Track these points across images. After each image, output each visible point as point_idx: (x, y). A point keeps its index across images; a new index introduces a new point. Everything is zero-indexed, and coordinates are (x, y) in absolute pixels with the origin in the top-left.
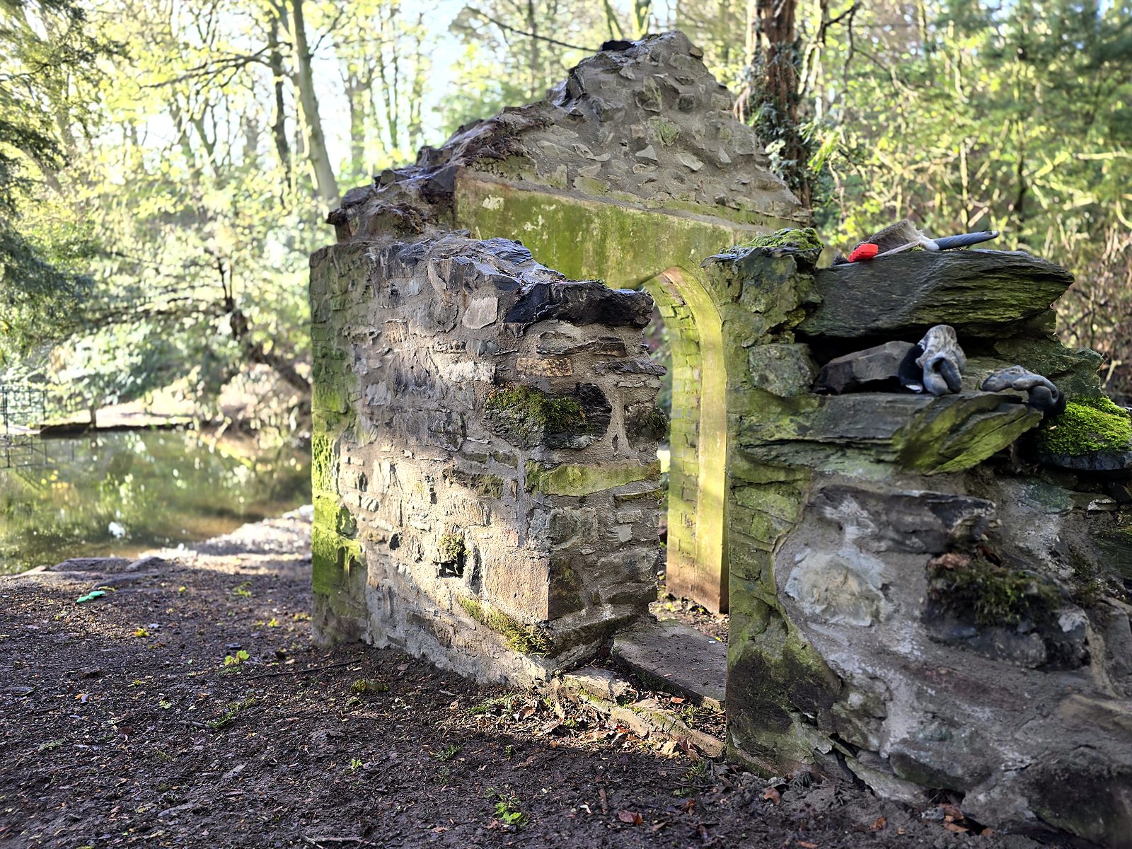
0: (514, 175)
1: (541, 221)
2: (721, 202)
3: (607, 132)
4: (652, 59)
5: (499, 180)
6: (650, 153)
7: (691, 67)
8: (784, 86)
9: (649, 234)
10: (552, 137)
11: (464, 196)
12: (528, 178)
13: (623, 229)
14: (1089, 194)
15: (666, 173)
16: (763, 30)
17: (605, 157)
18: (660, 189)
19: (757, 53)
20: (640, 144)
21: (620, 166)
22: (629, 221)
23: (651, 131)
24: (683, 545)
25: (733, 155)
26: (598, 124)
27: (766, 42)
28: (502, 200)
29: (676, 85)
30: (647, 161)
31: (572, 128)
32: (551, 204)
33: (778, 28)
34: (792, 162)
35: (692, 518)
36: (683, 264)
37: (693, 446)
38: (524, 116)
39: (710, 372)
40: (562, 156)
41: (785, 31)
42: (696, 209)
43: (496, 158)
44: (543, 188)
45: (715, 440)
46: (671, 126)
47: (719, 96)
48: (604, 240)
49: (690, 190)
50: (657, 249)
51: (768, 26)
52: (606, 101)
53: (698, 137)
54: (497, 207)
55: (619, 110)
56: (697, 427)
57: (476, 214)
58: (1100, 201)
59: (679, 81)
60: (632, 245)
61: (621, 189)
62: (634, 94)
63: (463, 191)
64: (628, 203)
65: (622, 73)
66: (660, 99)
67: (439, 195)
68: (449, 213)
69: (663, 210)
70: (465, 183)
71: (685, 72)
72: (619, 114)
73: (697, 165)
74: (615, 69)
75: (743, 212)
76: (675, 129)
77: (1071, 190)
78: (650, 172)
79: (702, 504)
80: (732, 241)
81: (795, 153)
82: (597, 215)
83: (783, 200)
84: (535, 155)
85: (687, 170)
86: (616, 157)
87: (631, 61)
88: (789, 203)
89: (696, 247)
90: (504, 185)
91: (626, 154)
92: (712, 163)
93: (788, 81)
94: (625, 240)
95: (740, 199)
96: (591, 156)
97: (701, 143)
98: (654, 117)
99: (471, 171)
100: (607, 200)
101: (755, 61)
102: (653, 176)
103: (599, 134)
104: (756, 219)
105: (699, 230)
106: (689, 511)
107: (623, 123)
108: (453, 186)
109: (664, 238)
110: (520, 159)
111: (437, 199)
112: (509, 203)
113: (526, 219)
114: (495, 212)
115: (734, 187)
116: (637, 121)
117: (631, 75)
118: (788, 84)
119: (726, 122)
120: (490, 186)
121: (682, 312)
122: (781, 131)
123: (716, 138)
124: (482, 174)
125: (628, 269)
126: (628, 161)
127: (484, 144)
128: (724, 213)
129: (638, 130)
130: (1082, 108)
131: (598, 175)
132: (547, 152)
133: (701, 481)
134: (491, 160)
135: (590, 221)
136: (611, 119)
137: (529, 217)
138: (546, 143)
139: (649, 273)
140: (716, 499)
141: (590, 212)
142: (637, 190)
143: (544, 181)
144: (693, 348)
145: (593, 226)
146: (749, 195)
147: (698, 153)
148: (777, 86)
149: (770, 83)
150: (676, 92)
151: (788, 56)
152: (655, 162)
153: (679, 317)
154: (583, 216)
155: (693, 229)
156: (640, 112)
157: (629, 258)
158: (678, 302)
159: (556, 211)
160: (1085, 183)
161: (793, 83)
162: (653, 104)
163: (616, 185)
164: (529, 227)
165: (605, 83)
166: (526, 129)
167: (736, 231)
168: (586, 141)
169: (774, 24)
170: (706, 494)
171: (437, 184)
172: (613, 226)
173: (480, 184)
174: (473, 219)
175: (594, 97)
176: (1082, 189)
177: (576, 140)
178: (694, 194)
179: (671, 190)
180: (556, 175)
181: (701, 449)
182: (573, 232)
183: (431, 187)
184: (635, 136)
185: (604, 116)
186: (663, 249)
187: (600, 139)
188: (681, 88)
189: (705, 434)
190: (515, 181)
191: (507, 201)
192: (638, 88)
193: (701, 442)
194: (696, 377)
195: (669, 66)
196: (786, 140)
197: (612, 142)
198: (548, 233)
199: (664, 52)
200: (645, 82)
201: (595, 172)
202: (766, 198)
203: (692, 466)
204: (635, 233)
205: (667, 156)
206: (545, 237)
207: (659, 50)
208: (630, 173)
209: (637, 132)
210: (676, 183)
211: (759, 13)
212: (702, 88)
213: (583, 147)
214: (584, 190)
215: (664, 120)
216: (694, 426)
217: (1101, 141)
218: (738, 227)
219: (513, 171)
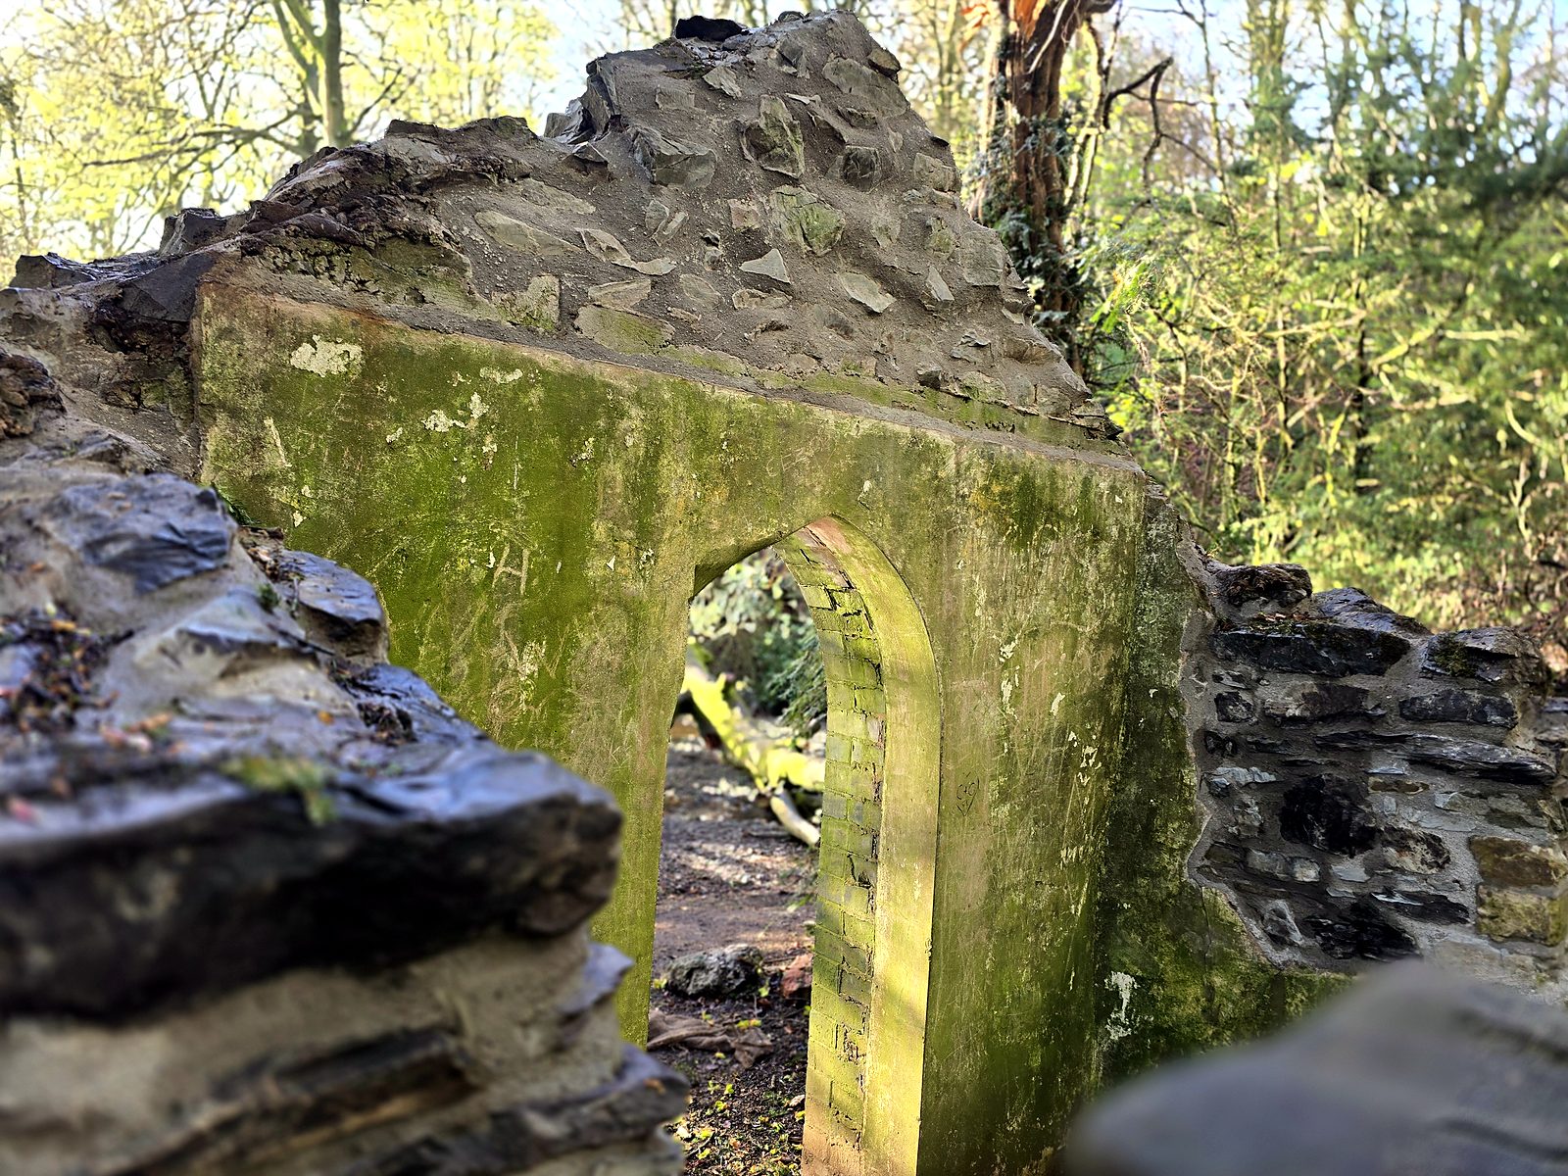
0: (401, 291)
1: (477, 406)
2: (932, 382)
3: (667, 209)
4: (784, 59)
5: (353, 300)
6: (773, 265)
7: (871, 92)
8: (1041, 190)
9: (767, 446)
10: (518, 204)
11: (225, 333)
12: (444, 300)
13: (702, 433)
14: (1463, 389)
15: (811, 313)
16: (1007, 97)
17: (663, 266)
18: (796, 348)
19: (997, 133)
20: (751, 244)
21: (699, 291)
22: (718, 416)
23: (777, 219)
24: (838, 1095)
25: (959, 286)
26: (645, 187)
27: (1012, 113)
28: (355, 350)
29: (838, 124)
30: (767, 285)
31: (581, 191)
32: (510, 369)
33: (1033, 93)
34: (1058, 316)
35: (858, 1040)
36: (845, 510)
37: (864, 882)
38: (444, 149)
39: (902, 734)
40: (546, 254)
41: (1044, 99)
42: (876, 395)
43: (343, 241)
44: (488, 329)
45: (910, 882)
46: (823, 210)
47: (930, 160)
48: (653, 457)
49: (865, 352)
50: (785, 480)
51: (1016, 88)
52: (666, 137)
53: (884, 243)
54: (338, 367)
55: (702, 161)
56: (874, 846)
57: (266, 383)
58: (1479, 401)
59: (847, 117)
60: (725, 471)
61: (702, 343)
62: (739, 130)
63: (224, 321)
64: (718, 375)
65: (709, 79)
66: (799, 151)
67: (145, 328)
68: (176, 379)
69: (802, 393)
70: (230, 301)
71: (858, 98)
72: (701, 171)
73: (881, 302)
74: (695, 72)
75: (975, 405)
76: (834, 218)
77: (1436, 382)
78: (774, 309)
79: (881, 1018)
80: (951, 464)
81: (1059, 301)
82: (637, 399)
83: (1056, 382)
84: (466, 245)
85: (859, 311)
86: (690, 269)
87: (733, 58)
88: (1066, 389)
89: (874, 477)
90: (367, 313)
91: (715, 263)
92: (913, 299)
93: (1048, 181)
94: (708, 459)
95: (971, 377)
96: (624, 259)
97: (889, 253)
98: (786, 189)
99: (257, 271)
100: (663, 367)
101: (994, 146)
102: (780, 317)
103: (648, 211)
104: (999, 416)
105: (885, 438)
106: (854, 1024)
107: (711, 193)
108: (190, 304)
109: (803, 455)
110: (422, 252)
111: (142, 338)
112: (376, 361)
113: (430, 405)
114: (331, 382)
115: (958, 352)
116: (744, 192)
117: (730, 86)
118: (1048, 186)
119: (946, 216)
120: (319, 313)
121: (846, 602)
122: (1037, 263)
123: (922, 247)
124: (293, 280)
125: (715, 525)
126: (721, 281)
127: (316, 205)
128: (936, 405)
129: (748, 212)
130: (1459, 265)
131: (642, 306)
132: (502, 241)
133: (879, 963)
134: (326, 245)
135: (617, 413)
136: (681, 178)
137: (441, 396)
138: (500, 219)
139: (766, 533)
140: (909, 1010)
141: (617, 391)
142: (742, 348)
143: (490, 309)
144: (867, 677)
145: (624, 424)
146: (988, 369)
147: (883, 275)
148: (1030, 187)
149: (1018, 183)
150: (838, 138)
151: (1048, 139)
152: (785, 288)
153: (840, 611)
154: (596, 401)
155: (868, 438)
156: (753, 173)
157: (718, 498)
158: (838, 581)
159: (523, 386)
160: (1457, 373)
161: (1057, 185)
162: (782, 158)
163: (688, 332)
164: (440, 421)
165: (667, 97)
166: (445, 180)
167: (960, 443)
168: (611, 223)
169: (1027, 86)
170: (889, 995)
171: (146, 298)
172: (677, 427)
173: (284, 304)
174: (257, 399)
175: (638, 125)
176: (1451, 381)
177: (587, 218)
178: (872, 362)
179: (821, 351)
180: (528, 298)
181: (880, 896)
182: (571, 436)
183: (128, 305)
184: (737, 224)
185: (663, 171)
186: (801, 480)
187: (651, 225)
188: (848, 133)
189: (890, 860)
190: (401, 304)
191: (372, 355)
192: (746, 118)
193: (882, 876)
194: (874, 736)
195: (819, 81)
196: (1045, 278)
197: (680, 232)
198: (499, 440)
199: (812, 49)
200: (765, 107)
201: (636, 299)
202: (1022, 376)
203: (861, 927)
204: (732, 442)
205: (812, 277)
206: (490, 447)
207: (800, 42)
208: (724, 308)
209: (744, 216)
210: (832, 335)
211: (1002, 68)
212: (894, 139)
213: (606, 238)
214: (606, 340)
215: (808, 197)
216: (867, 842)
217: (1487, 315)
218: (965, 434)
219: (397, 278)
